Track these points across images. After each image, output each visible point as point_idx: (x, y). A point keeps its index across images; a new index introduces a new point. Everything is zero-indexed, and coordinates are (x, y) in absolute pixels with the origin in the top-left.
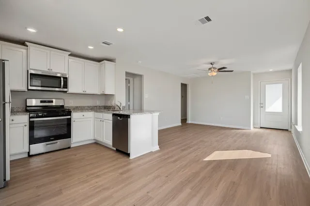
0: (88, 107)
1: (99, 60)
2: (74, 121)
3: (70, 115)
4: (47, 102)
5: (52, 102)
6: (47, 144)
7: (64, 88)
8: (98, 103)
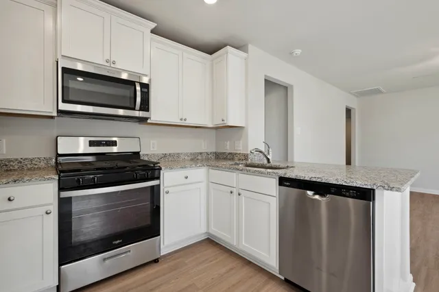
0: (186, 154)
1: (211, 49)
2: (167, 192)
3: (158, 178)
4: (104, 145)
5: (114, 144)
6: (105, 259)
7: (141, 109)
8: (205, 145)
